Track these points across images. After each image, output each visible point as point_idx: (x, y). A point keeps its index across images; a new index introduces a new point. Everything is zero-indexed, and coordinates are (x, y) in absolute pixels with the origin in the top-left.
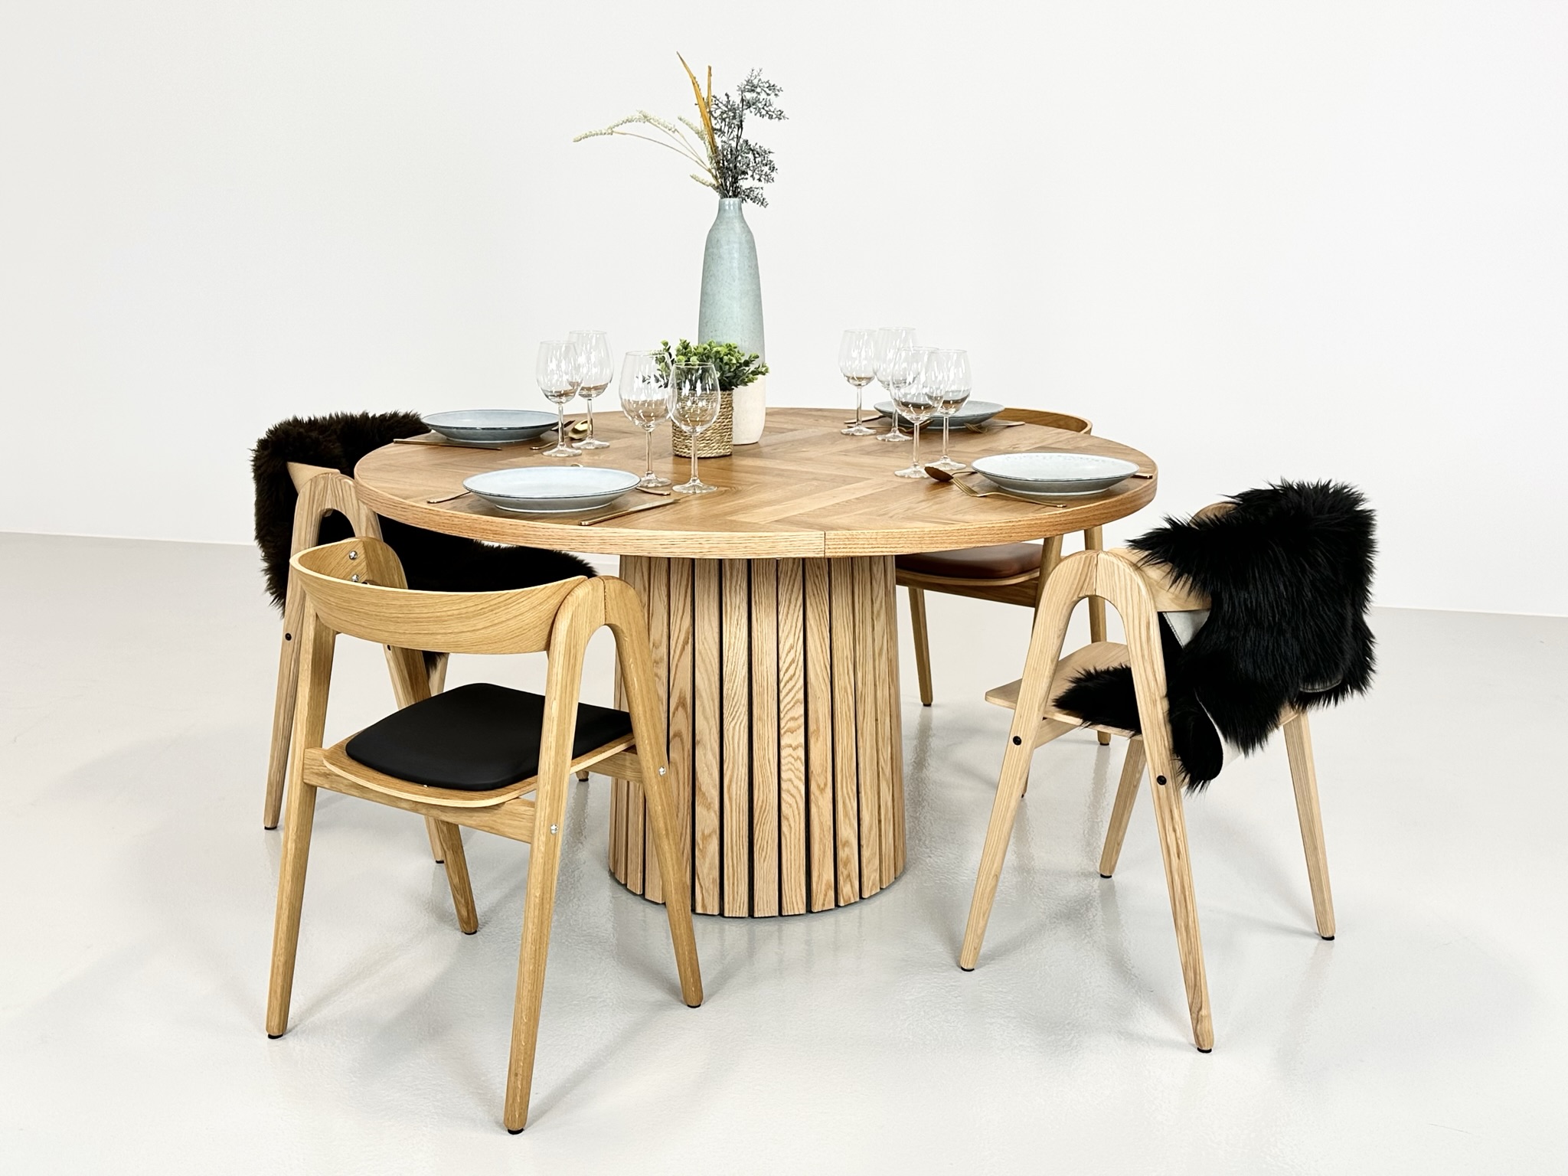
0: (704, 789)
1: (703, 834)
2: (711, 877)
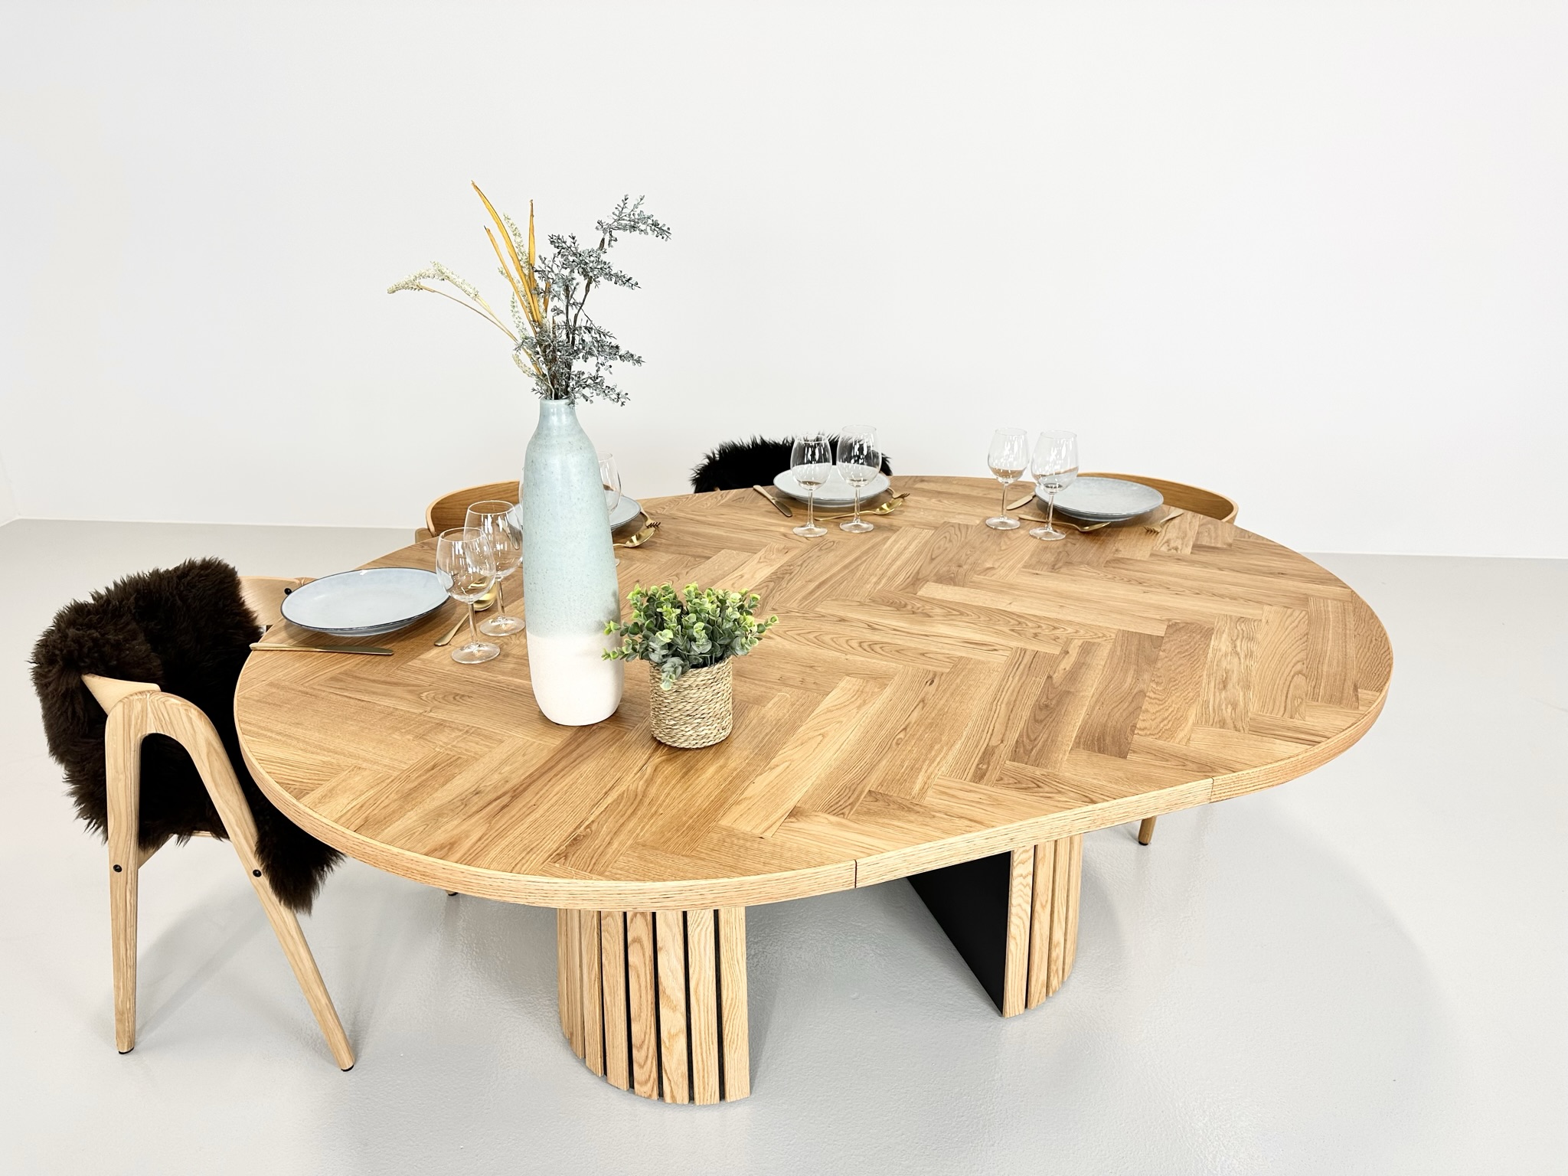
0: (668, 992)
1: (669, 1033)
2: (680, 1071)
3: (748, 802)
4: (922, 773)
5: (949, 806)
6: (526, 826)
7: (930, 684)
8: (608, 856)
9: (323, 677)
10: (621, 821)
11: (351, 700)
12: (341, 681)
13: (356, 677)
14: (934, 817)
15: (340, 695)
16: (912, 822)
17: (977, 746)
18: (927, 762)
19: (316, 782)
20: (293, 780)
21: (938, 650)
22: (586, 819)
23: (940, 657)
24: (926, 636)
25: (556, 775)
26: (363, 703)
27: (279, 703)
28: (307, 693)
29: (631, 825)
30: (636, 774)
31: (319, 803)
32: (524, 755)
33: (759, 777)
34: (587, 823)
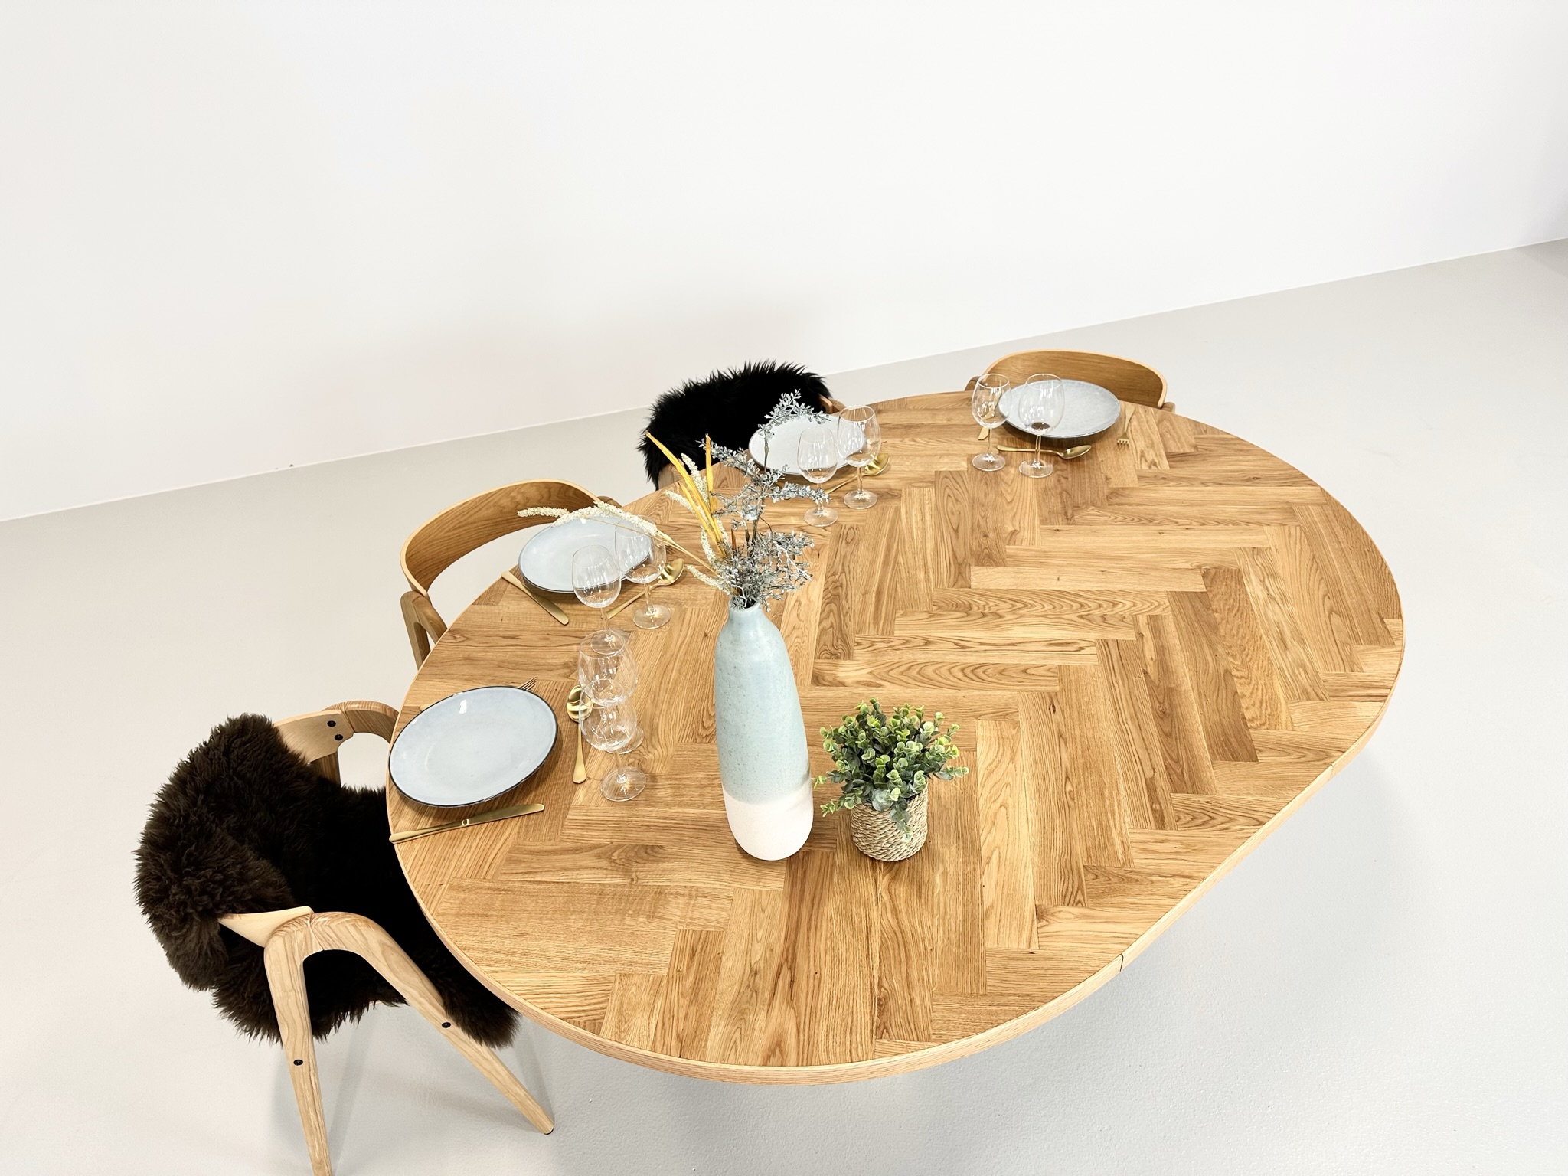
3: (994, 912)
4: (1113, 831)
5: (1156, 865)
6: (826, 1002)
7: (1054, 711)
8: (920, 1016)
9: (497, 861)
10: (904, 970)
11: (550, 886)
12: (519, 861)
13: (531, 852)
14: (1152, 882)
15: (534, 882)
16: (1139, 894)
17: (1137, 782)
18: (1109, 815)
19: (597, 1006)
20: (575, 1011)
21: (1034, 662)
22: (872, 977)
23: (1040, 671)
24: (1013, 645)
25: (809, 929)
26: (565, 887)
27: (481, 912)
28: (498, 889)
29: (915, 973)
30: (877, 905)
31: (621, 1032)
32: (763, 911)
33: (984, 877)
34: (876, 981)
